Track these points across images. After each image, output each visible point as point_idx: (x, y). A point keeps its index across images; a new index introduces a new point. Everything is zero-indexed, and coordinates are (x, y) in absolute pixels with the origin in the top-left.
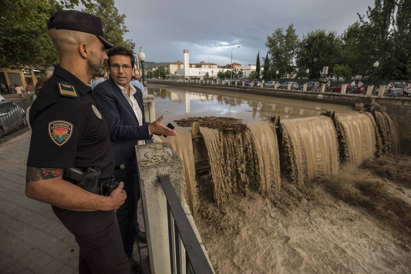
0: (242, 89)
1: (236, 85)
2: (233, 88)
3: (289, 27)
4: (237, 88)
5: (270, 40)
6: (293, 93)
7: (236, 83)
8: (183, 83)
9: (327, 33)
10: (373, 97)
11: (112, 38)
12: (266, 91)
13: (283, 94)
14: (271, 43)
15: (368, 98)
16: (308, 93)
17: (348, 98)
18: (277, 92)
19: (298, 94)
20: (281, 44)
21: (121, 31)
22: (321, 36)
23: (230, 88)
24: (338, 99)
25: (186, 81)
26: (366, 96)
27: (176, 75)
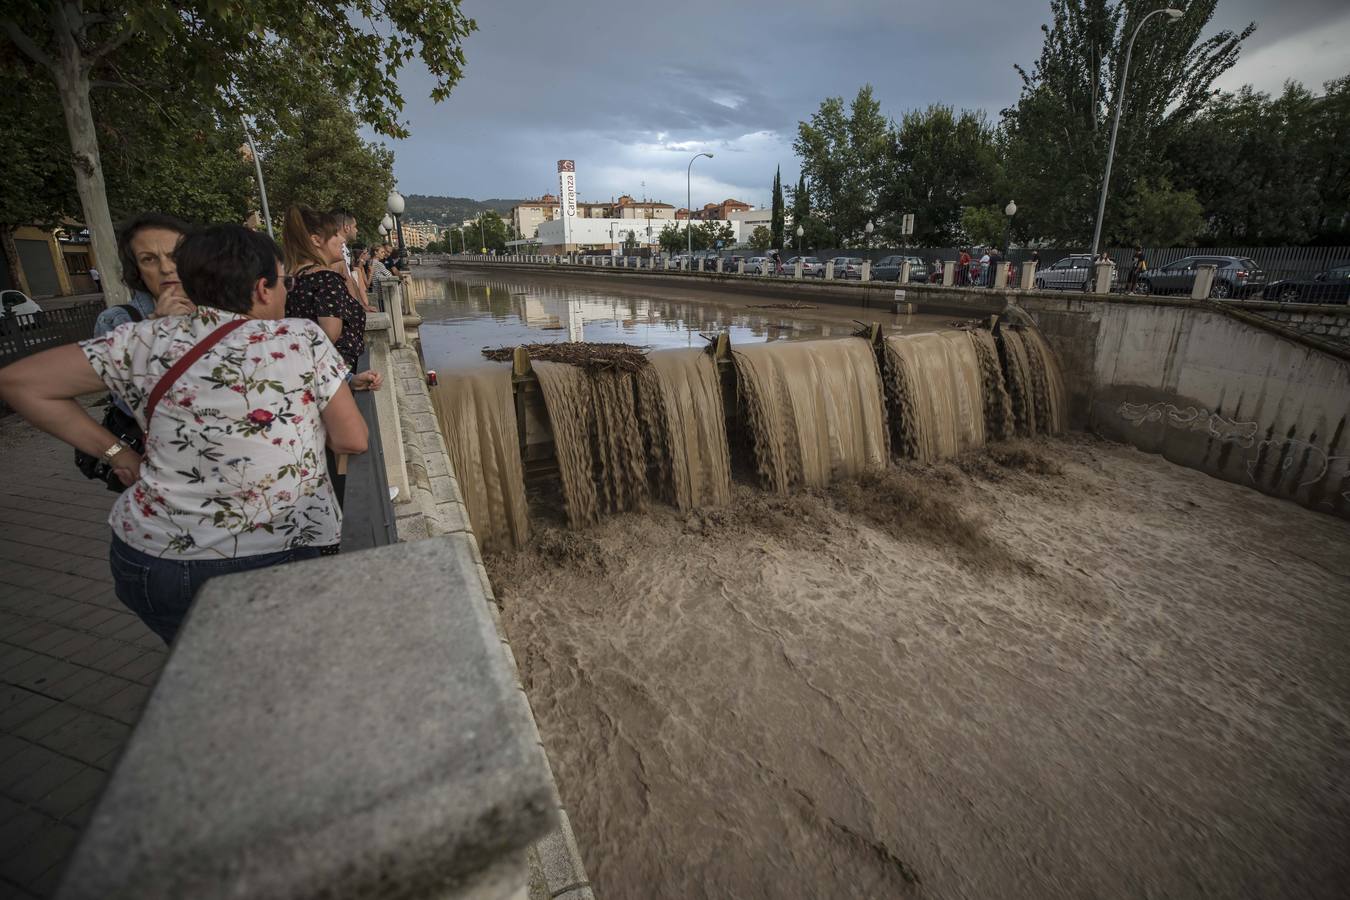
0: (716, 280)
1: (701, 268)
2: (693, 279)
3: (860, 95)
4: (703, 279)
5: (807, 134)
6: (839, 288)
7: (720, 264)
8: (553, 268)
9: (957, 117)
10: (1007, 292)
11: (326, 139)
12: (775, 285)
13: (816, 291)
14: (811, 143)
15: (997, 294)
16: (873, 286)
17: (959, 296)
18: (802, 286)
19: (849, 289)
20: (840, 143)
21: (351, 119)
22: (940, 123)
23: (684, 278)
24: (939, 299)
25: (565, 260)
26: (994, 291)
27: (539, 240)
